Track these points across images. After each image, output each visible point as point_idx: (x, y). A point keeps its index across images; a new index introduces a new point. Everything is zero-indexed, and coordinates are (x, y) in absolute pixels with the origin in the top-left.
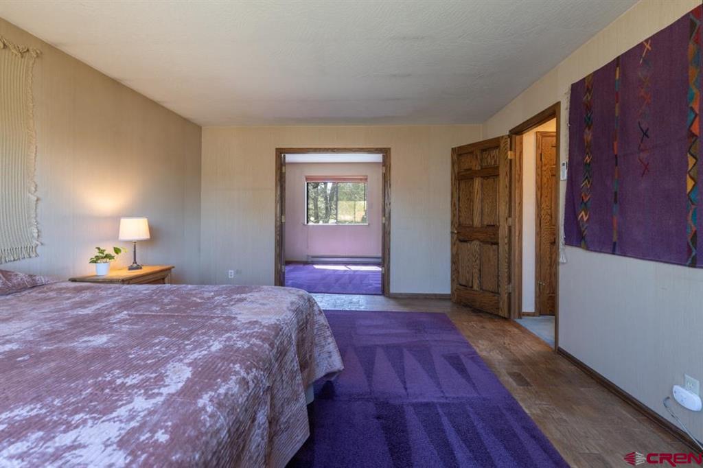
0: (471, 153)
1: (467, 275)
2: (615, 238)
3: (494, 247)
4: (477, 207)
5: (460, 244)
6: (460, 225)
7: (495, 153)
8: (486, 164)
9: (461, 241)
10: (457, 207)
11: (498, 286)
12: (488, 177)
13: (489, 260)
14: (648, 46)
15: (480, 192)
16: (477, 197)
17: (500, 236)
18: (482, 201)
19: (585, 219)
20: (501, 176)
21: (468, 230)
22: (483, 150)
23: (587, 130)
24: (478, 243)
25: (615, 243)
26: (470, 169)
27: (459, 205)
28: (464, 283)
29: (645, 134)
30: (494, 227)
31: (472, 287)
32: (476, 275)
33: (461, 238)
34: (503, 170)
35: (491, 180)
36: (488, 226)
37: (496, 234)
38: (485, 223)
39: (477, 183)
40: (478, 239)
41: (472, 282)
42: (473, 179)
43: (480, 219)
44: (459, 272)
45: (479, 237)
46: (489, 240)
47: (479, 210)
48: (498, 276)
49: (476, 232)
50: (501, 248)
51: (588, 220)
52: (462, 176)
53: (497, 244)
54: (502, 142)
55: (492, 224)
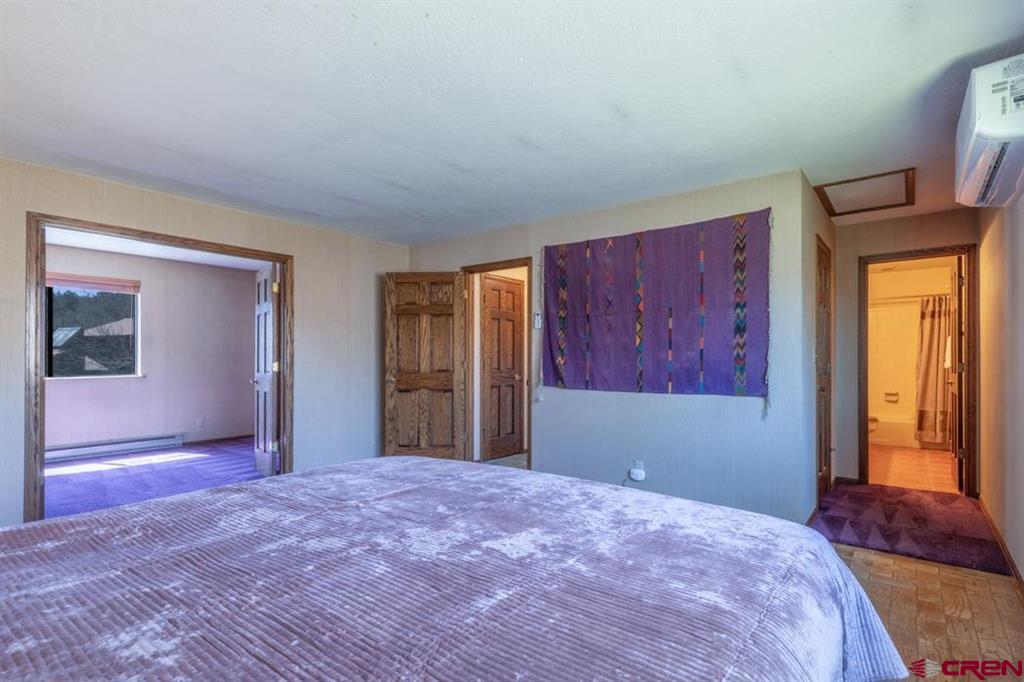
0: (418, 284)
1: (411, 433)
2: (587, 378)
3: (448, 394)
4: (425, 349)
5: (400, 395)
6: (399, 370)
7: (447, 289)
8: (436, 299)
9: (400, 391)
10: (395, 348)
11: (453, 437)
12: (438, 316)
13: (441, 410)
14: (610, 243)
15: (429, 332)
16: (426, 337)
17: (455, 382)
18: (432, 342)
19: (562, 363)
20: (456, 316)
21: (412, 376)
22: (433, 284)
23: (561, 289)
24: (426, 391)
25: (587, 382)
26: (414, 303)
27: (398, 346)
28: (406, 442)
29: (610, 303)
30: (448, 372)
31: (418, 445)
32: (424, 431)
33: (402, 387)
34: (457, 310)
35: (443, 319)
36: (439, 371)
37: (450, 381)
38: (436, 368)
39: (425, 320)
40: (427, 388)
41: (419, 438)
42: (418, 315)
43: (429, 363)
44: (398, 431)
45: (429, 385)
46: (441, 387)
47: (428, 352)
48: (453, 426)
49: (424, 379)
50: (456, 395)
51: (565, 363)
52: (403, 310)
53: (451, 391)
54: (458, 278)
55: (445, 368)
